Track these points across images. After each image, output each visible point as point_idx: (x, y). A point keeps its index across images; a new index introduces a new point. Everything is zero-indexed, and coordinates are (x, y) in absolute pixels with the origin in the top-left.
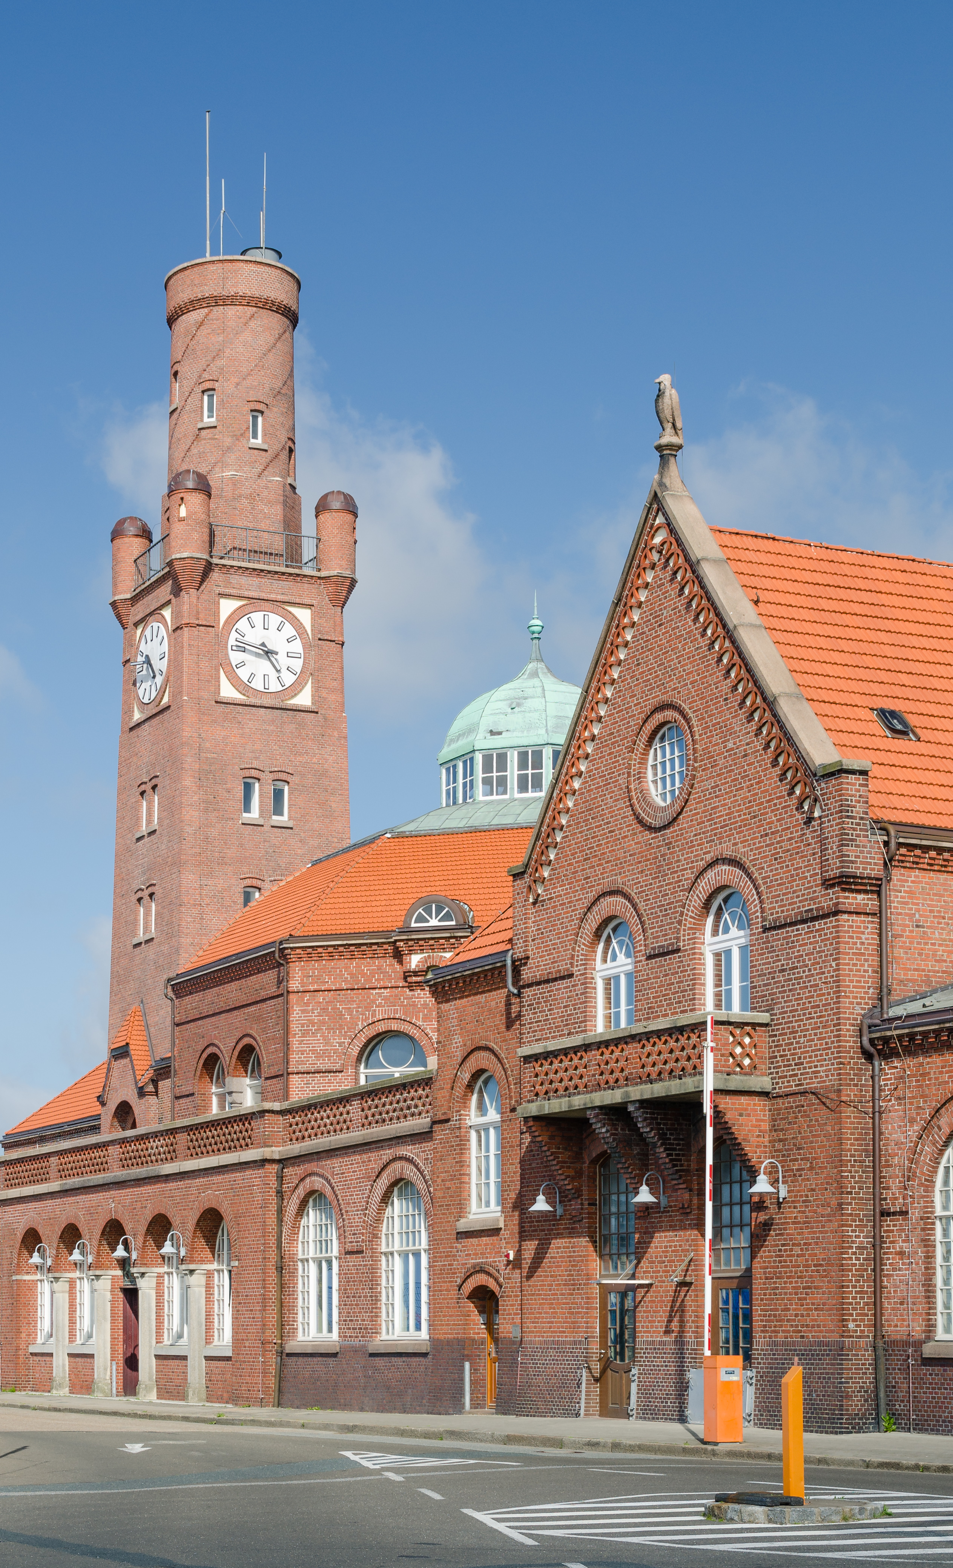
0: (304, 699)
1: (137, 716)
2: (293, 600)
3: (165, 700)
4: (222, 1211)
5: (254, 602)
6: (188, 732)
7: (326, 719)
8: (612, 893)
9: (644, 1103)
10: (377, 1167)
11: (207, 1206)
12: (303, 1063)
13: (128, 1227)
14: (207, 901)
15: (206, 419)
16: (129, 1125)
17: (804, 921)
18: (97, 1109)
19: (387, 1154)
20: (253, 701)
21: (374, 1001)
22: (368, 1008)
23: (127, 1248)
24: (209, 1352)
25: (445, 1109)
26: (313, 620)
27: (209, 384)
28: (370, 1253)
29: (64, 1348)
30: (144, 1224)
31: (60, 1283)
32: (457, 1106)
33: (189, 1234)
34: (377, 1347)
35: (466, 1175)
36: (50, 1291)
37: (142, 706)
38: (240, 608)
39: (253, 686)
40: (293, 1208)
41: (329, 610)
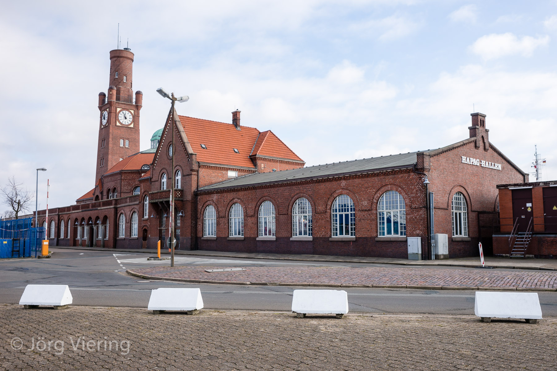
0: (132, 126)
1: (102, 127)
2: (130, 109)
3: (107, 125)
4: (107, 216)
5: (124, 109)
6: (111, 131)
7: (136, 130)
8: (164, 169)
9: (165, 201)
10: (131, 209)
11: (105, 215)
12: (124, 191)
13: (92, 218)
14: (113, 160)
15: (116, 77)
16: (98, 199)
17: (187, 176)
18: (93, 196)
19: (133, 207)
20: (123, 126)
21: (135, 181)
22: (135, 182)
23: (92, 222)
24: (105, 239)
25: (140, 201)
26: (134, 112)
27: (117, 71)
28: (130, 223)
29: (81, 239)
30: (95, 218)
31: (81, 227)
32: (142, 200)
33: (102, 219)
34: (130, 238)
35: (144, 211)
36: (79, 229)
37: (103, 125)
38: (121, 110)
39: (123, 123)
40: (118, 215)
41: (137, 111)
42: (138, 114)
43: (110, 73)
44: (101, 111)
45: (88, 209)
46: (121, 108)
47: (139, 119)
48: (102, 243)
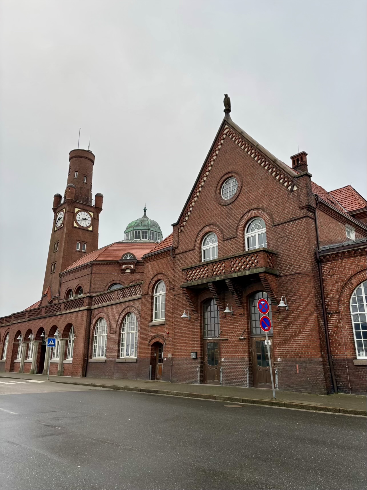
0: (90, 229)
1: (56, 229)
2: (89, 210)
3: (62, 226)
4: (72, 324)
5: (82, 210)
7: (95, 233)
8: (209, 225)
11: (68, 322)
12: (94, 290)
13: (45, 329)
15: (75, 176)
19: (126, 305)
20: (80, 228)
22: (111, 277)
23: (44, 334)
24: (65, 361)
25: (146, 292)
26: (93, 215)
27: (76, 171)
28: (118, 333)
29: (24, 361)
30: (50, 328)
31: (24, 345)
32: (150, 290)
33: (63, 330)
34: (118, 360)
35: (152, 310)
36: (22, 346)
37: (57, 227)
38: (79, 210)
39: (81, 225)
40: (94, 322)
41: (97, 214)
42: (98, 216)
43: (69, 173)
44: (55, 213)
45: (40, 316)
46: (79, 208)
47: (98, 222)
48: (59, 369)
